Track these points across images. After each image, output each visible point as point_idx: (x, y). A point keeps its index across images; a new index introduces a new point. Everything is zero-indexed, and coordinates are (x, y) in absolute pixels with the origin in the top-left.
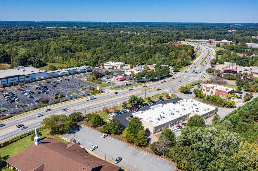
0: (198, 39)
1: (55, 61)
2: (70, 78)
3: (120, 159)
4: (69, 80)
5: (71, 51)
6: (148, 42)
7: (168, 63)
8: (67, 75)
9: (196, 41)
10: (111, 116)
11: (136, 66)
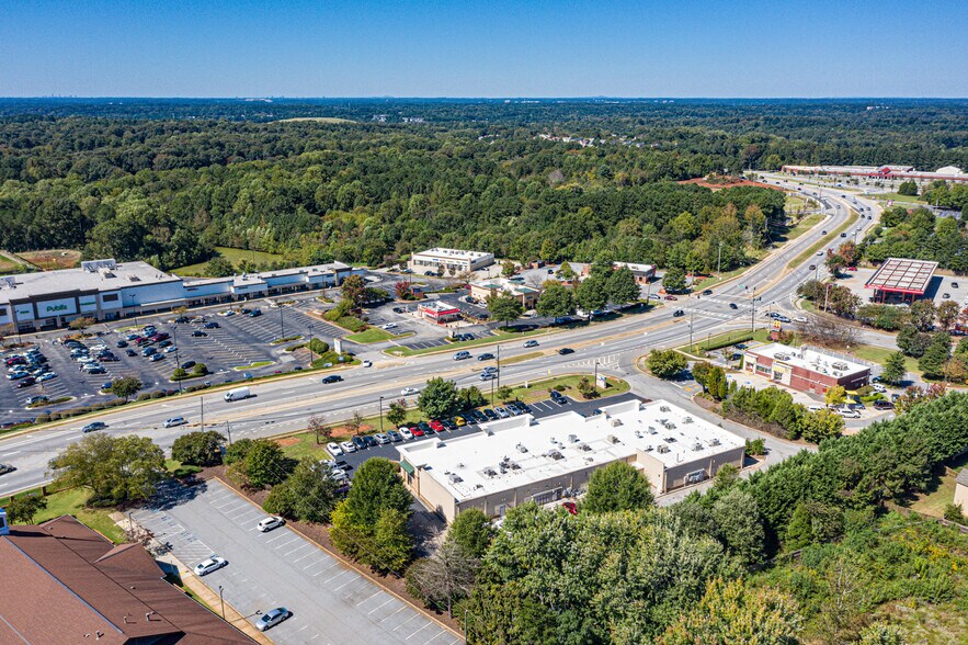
0: (838, 164)
1: (248, 243)
2: (269, 305)
3: (283, 615)
4: (258, 314)
5: (311, 208)
6: (619, 175)
7: (656, 258)
8: (260, 295)
9: (825, 173)
10: (332, 451)
11: (531, 267)
